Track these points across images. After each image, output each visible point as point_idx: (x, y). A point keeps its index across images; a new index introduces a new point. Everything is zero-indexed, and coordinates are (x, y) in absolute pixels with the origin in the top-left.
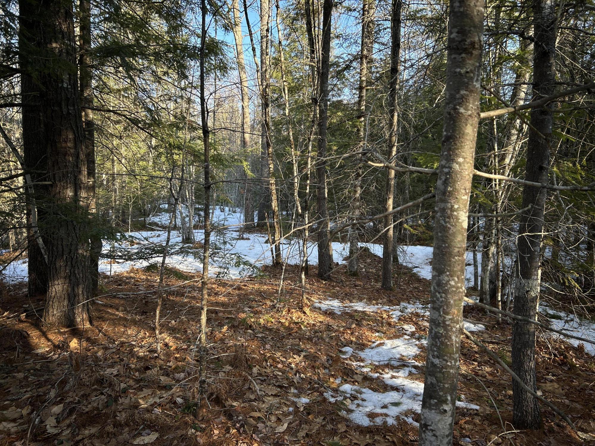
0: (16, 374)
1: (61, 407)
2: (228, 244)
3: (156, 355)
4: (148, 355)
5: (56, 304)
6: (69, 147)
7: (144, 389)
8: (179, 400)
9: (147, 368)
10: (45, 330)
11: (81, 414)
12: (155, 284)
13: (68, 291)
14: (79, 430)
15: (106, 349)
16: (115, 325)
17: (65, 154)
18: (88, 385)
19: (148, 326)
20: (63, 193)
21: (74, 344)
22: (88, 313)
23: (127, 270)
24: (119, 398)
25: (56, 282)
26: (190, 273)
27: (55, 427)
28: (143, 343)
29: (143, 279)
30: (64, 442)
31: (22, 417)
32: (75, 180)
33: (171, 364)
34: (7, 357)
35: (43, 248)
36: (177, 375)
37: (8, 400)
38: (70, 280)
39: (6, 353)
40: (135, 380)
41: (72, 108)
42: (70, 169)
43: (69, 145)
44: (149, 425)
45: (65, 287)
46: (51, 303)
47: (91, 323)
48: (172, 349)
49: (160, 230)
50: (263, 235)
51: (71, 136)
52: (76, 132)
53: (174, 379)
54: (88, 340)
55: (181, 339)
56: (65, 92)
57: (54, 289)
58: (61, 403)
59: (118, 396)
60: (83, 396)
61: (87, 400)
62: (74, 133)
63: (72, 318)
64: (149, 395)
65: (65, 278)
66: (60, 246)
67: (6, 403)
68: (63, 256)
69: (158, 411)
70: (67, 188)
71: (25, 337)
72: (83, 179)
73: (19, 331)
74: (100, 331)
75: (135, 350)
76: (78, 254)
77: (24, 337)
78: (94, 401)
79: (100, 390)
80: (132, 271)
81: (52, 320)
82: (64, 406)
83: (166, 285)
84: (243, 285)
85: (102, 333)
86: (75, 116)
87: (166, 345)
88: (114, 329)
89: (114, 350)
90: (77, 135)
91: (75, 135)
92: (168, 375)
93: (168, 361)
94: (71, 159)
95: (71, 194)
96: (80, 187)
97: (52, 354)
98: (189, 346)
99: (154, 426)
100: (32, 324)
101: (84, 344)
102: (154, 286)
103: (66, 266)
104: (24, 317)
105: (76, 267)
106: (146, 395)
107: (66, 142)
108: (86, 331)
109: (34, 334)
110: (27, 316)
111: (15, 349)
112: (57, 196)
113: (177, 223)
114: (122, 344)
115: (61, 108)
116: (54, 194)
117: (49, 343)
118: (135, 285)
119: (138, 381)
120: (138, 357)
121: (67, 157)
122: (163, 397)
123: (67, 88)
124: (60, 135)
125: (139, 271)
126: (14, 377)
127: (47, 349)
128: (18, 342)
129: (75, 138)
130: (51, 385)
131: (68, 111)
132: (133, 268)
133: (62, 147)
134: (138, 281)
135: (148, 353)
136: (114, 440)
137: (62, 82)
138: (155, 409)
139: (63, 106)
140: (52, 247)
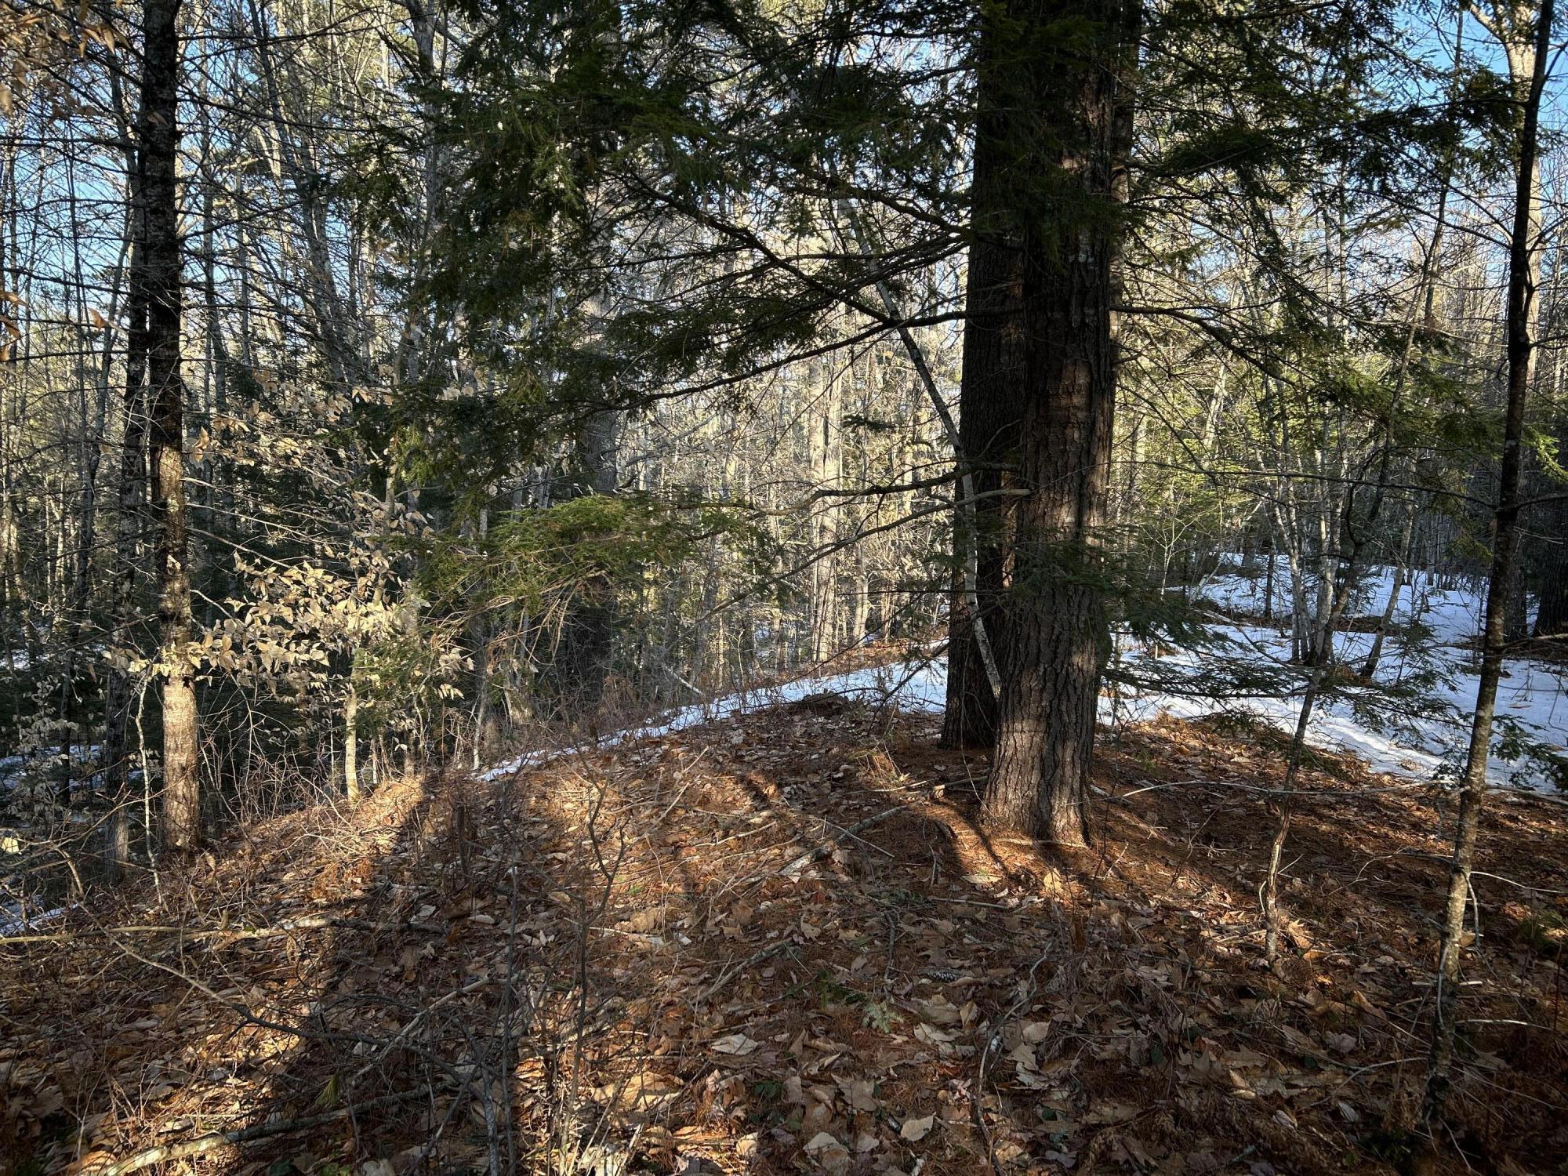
0: (936, 921)
1: (1043, 1029)
2: (1439, 683)
3: (1263, 962)
4: (1240, 957)
5: (1013, 778)
6: (1075, 407)
7: (1241, 1047)
8: (1347, 1109)
9: (1243, 992)
10: (987, 832)
11: (1090, 1062)
12: (1229, 766)
13: (1041, 750)
14: (1089, 1098)
15: (1128, 912)
16: (1141, 854)
17: (1066, 424)
18: (1100, 994)
19: (1230, 880)
20: (1052, 517)
21: (1052, 881)
22: (1081, 812)
23: (1151, 717)
24: (1181, 1050)
25: (1018, 726)
26: (1325, 750)
27: (1034, 1072)
28: (1222, 922)
29: (1195, 748)
30: (1059, 1117)
31: (958, 1025)
32: (1081, 486)
33: (1309, 999)
34: (914, 876)
35: (984, 642)
36: (1333, 1038)
37: (927, 976)
38: (1049, 725)
39: (912, 867)
40: (1214, 1016)
41: (1092, 312)
42: (1073, 460)
43: (1077, 400)
44: (1267, 1150)
45: (1037, 739)
46: (1002, 772)
47: (1087, 839)
48: (1307, 956)
49: (1226, 623)
50: (1558, 668)
51: (1082, 380)
52: (1094, 368)
53: (1323, 1044)
54: (1083, 878)
55: (1328, 936)
56: (1081, 276)
57: (1011, 741)
58: (1042, 1019)
59: (1177, 1046)
60: (1092, 1016)
61: (1100, 1028)
62: (1090, 372)
63: (1046, 817)
64: (1256, 1067)
65: (1038, 719)
66: (1033, 642)
67: (924, 981)
68: (1037, 665)
69: (1287, 1119)
70: (1061, 506)
71: (949, 841)
72: (1099, 483)
73: (935, 822)
74: (1109, 864)
75: (1205, 933)
76: (1071, 665)
77: (947, 840)
78: (1118, 1038)
79: (1129, 1015)
80: (1163, 721)
81: (1003, 813)
82: (1050, 1029)
83: (1260, 774)
84: (1505, 817)
85: (1114, 869)
86: (1098, 328)
87: (1290, 942)
88: (1141, 867)
89: (1150, 922)
90: (1096, 377)
91: (1092, 378)
92: (1304, 1028)
93: (1300, 990)
94: (1076, 436)
95: (1068, 520)
96: (1091, 503)
97: (1006, 891)
98: (1357, 963)
99: (1284, 1159)
100: (961, 813)
101: (1075, 887)
102: (1225, 770)
103: (1042, 691)
104: (941, 793)
105: (1064, 697)
106: (1250, 1065)
107: (1070, 394)
108: (1076, 855)
109: (966, 837)
110: (947, 792)
111: (928, 862)
112: (1038, 523)
113: (1273, 606)
114: (1167, 909)
115: (1067, 313)
116: (1031, 516)
117: (998, 866)
118: (1176, 761)
119: (1223, 1021)
120: (1217, 957)
121: (1068, 431)
122: (1296, 1086)
123: (1086, 263)
124: (1059, 378)
125: (1182, 724)
126: (932, 926)
127: (995, 880)
128: (936, 849)
129: (1090, 384)
130: (1015, 967)
131: (1083, 320)
132: (1166, 715)
133: (1060, 408)
134: (1181, 751)
135: (1238, 952)
136: (1178, 1156)
137: (1076, 251)
138: (1280, 1112)
139: (1073, 309)
140: (1017, 641)
